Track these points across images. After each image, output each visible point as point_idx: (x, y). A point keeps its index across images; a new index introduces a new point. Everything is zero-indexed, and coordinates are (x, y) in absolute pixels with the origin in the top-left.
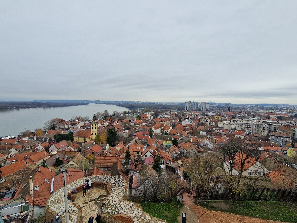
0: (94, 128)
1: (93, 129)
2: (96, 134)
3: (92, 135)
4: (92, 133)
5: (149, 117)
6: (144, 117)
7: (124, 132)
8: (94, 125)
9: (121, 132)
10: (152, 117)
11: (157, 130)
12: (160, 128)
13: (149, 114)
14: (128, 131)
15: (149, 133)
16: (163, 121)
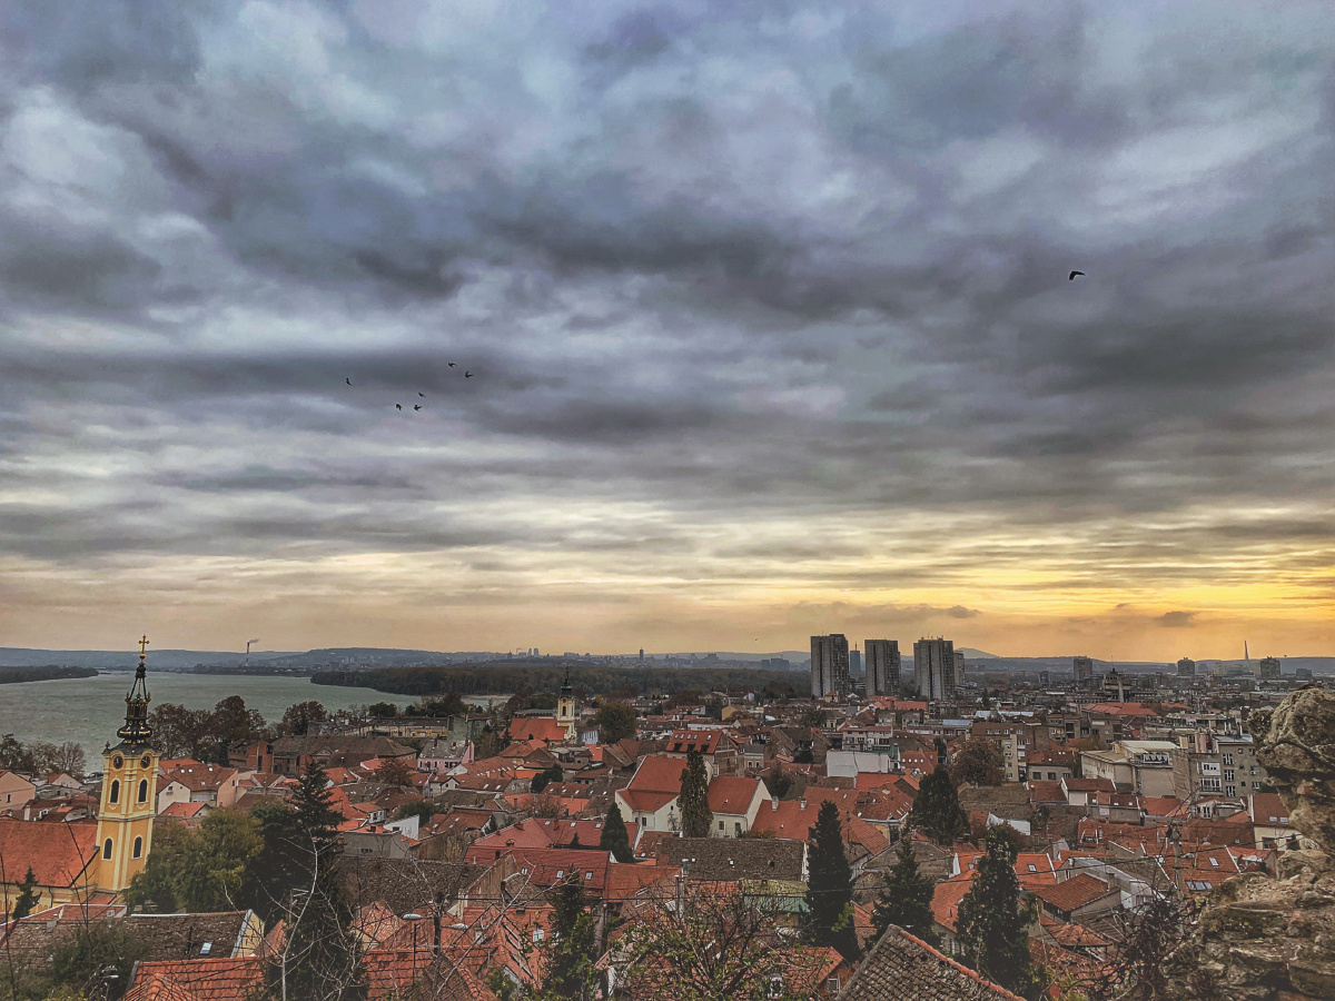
0: (128, 791)
1: (114, 799)
2: (138, 842)
3: (108, 855)
4: (100, 842)
5: (570, 734)
6: (531, 737)
7: (389, 827)
8: (127, 766)
9: (363, 831)
10: (591, 739)
11: (649, 818)
12: (674, 802)
13: (567, 714)
14: (421, 825)
15: (603, 830)
16: (691, 747)
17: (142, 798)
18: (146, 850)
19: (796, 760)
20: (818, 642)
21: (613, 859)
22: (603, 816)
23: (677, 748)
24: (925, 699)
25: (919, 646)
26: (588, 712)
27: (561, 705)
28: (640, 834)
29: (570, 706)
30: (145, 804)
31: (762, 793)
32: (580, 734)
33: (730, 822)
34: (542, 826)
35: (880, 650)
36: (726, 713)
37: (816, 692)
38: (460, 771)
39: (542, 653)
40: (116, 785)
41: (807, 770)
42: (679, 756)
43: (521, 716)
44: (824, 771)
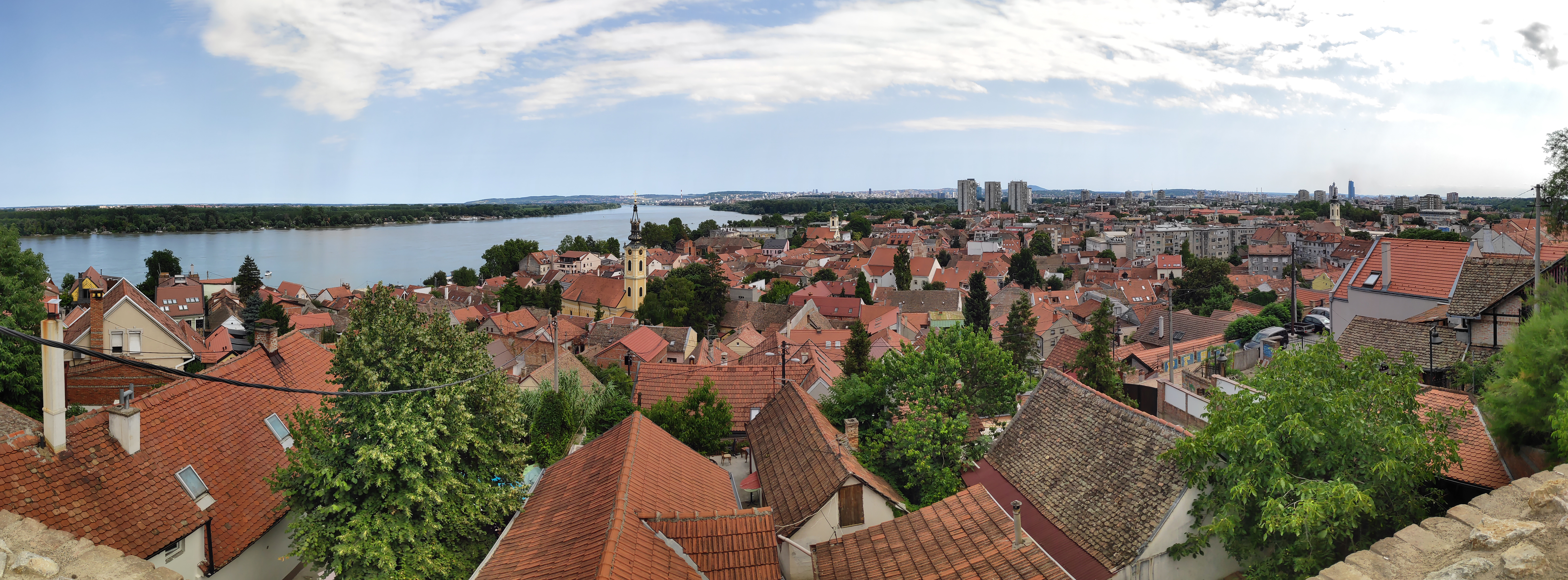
0: (635, 265)
1: (630, 268)
2: (641, 289)
3: (629, 294)
4: (626, 289)
5: (837, 235)
6: (817, 237)
7: (751, 285)
8: (633, 253)
9: (739, 287)
10: (847, 237)
11: (879, 279)
12: (892, 271)
13: (835, 224)
14: (766, 283)
15: (857, 287)
16: (900, 242)
17: (641, 269)
18: (644, 293)
19: (952, 247)
20: (962, 184)
21: (862, 303)
22: (856, 279)
23: (892, 243)
24: (1012, 212)
25: (1010, 185)
26: (845, 223)
27: (831, 220)
28: (875, 289)
29: (836, 220)
30: (641, 273)
31: (936, 265)
32: (841, 235)
33: (920, 280)
34: (825, 285)
35: (992, 187)
36: (915, 222)
37: (960, 209)
38: (782, 255)
39: (820, 192)
40: (630, 262)
41: (956, 251)
42: (894, 247)
43: (811, 226)
44: (966, 252)
